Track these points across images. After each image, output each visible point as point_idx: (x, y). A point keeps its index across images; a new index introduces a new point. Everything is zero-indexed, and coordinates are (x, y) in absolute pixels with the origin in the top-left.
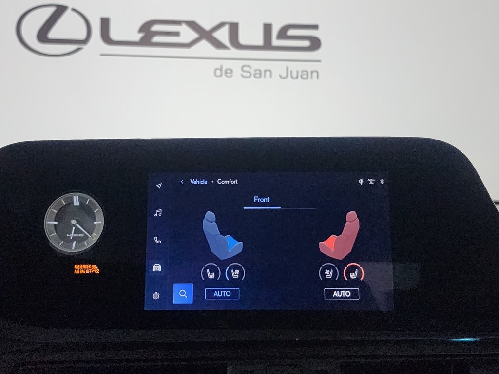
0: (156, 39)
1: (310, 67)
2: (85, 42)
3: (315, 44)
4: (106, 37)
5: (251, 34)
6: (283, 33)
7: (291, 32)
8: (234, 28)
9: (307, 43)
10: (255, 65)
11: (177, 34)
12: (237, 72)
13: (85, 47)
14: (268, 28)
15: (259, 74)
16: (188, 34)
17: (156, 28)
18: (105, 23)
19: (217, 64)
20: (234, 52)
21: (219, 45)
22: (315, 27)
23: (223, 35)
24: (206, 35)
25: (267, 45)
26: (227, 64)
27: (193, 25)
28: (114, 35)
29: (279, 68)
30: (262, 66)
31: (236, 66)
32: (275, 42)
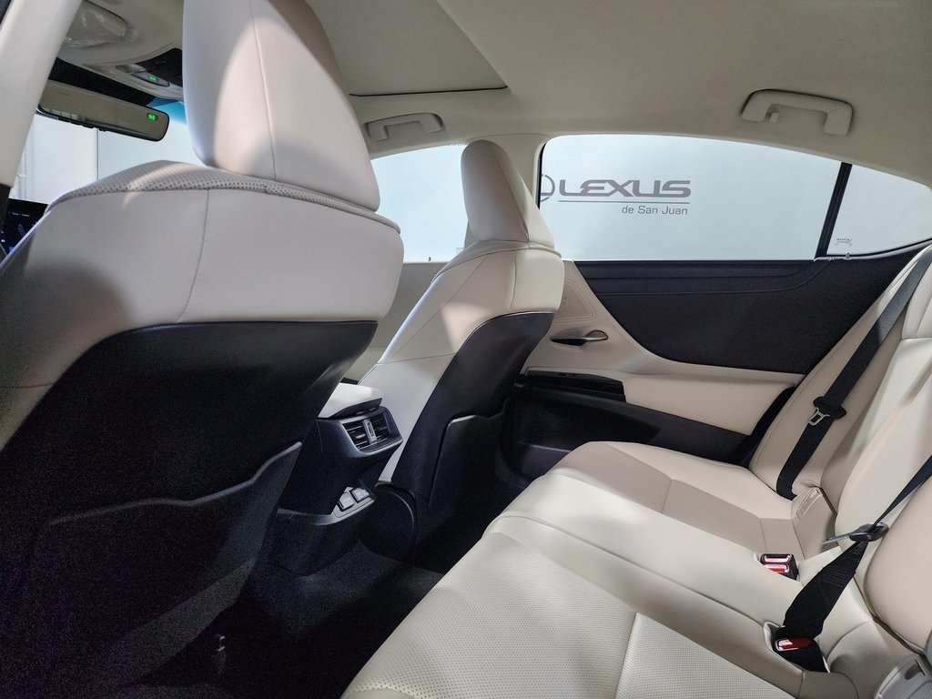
0: (591, 191)
1: (681, 207)
2: (551, 194)
3: (687, 192)
4: (563, 192)
5: (647, 187)
6: (667, 187)
7: (672, 186)
8: (637, 184)
9: (681, 192)
10: (647, 206)
11: (603, 188)
12: (636, 210)
13: (551, 197)
14: (657, 183)
15: (650, 211)
16: (608, 188)
17: (591, 185)
18: (563, 183)
19: (625, 205)
20: (635, 198)
21: (627, 194)
22: (688, 182)
23: (629, 188)
24: (619, 188)
25: (656, 194)
26: (630, 205)
27: (612, 183)
28: (567, 190)
29: (662, 207)
30: (652, 206)
31: (636, 206)
32: (661, 192)
